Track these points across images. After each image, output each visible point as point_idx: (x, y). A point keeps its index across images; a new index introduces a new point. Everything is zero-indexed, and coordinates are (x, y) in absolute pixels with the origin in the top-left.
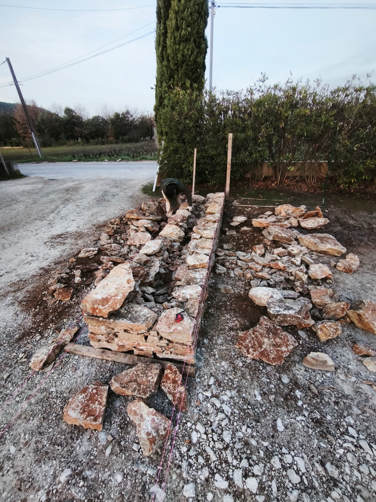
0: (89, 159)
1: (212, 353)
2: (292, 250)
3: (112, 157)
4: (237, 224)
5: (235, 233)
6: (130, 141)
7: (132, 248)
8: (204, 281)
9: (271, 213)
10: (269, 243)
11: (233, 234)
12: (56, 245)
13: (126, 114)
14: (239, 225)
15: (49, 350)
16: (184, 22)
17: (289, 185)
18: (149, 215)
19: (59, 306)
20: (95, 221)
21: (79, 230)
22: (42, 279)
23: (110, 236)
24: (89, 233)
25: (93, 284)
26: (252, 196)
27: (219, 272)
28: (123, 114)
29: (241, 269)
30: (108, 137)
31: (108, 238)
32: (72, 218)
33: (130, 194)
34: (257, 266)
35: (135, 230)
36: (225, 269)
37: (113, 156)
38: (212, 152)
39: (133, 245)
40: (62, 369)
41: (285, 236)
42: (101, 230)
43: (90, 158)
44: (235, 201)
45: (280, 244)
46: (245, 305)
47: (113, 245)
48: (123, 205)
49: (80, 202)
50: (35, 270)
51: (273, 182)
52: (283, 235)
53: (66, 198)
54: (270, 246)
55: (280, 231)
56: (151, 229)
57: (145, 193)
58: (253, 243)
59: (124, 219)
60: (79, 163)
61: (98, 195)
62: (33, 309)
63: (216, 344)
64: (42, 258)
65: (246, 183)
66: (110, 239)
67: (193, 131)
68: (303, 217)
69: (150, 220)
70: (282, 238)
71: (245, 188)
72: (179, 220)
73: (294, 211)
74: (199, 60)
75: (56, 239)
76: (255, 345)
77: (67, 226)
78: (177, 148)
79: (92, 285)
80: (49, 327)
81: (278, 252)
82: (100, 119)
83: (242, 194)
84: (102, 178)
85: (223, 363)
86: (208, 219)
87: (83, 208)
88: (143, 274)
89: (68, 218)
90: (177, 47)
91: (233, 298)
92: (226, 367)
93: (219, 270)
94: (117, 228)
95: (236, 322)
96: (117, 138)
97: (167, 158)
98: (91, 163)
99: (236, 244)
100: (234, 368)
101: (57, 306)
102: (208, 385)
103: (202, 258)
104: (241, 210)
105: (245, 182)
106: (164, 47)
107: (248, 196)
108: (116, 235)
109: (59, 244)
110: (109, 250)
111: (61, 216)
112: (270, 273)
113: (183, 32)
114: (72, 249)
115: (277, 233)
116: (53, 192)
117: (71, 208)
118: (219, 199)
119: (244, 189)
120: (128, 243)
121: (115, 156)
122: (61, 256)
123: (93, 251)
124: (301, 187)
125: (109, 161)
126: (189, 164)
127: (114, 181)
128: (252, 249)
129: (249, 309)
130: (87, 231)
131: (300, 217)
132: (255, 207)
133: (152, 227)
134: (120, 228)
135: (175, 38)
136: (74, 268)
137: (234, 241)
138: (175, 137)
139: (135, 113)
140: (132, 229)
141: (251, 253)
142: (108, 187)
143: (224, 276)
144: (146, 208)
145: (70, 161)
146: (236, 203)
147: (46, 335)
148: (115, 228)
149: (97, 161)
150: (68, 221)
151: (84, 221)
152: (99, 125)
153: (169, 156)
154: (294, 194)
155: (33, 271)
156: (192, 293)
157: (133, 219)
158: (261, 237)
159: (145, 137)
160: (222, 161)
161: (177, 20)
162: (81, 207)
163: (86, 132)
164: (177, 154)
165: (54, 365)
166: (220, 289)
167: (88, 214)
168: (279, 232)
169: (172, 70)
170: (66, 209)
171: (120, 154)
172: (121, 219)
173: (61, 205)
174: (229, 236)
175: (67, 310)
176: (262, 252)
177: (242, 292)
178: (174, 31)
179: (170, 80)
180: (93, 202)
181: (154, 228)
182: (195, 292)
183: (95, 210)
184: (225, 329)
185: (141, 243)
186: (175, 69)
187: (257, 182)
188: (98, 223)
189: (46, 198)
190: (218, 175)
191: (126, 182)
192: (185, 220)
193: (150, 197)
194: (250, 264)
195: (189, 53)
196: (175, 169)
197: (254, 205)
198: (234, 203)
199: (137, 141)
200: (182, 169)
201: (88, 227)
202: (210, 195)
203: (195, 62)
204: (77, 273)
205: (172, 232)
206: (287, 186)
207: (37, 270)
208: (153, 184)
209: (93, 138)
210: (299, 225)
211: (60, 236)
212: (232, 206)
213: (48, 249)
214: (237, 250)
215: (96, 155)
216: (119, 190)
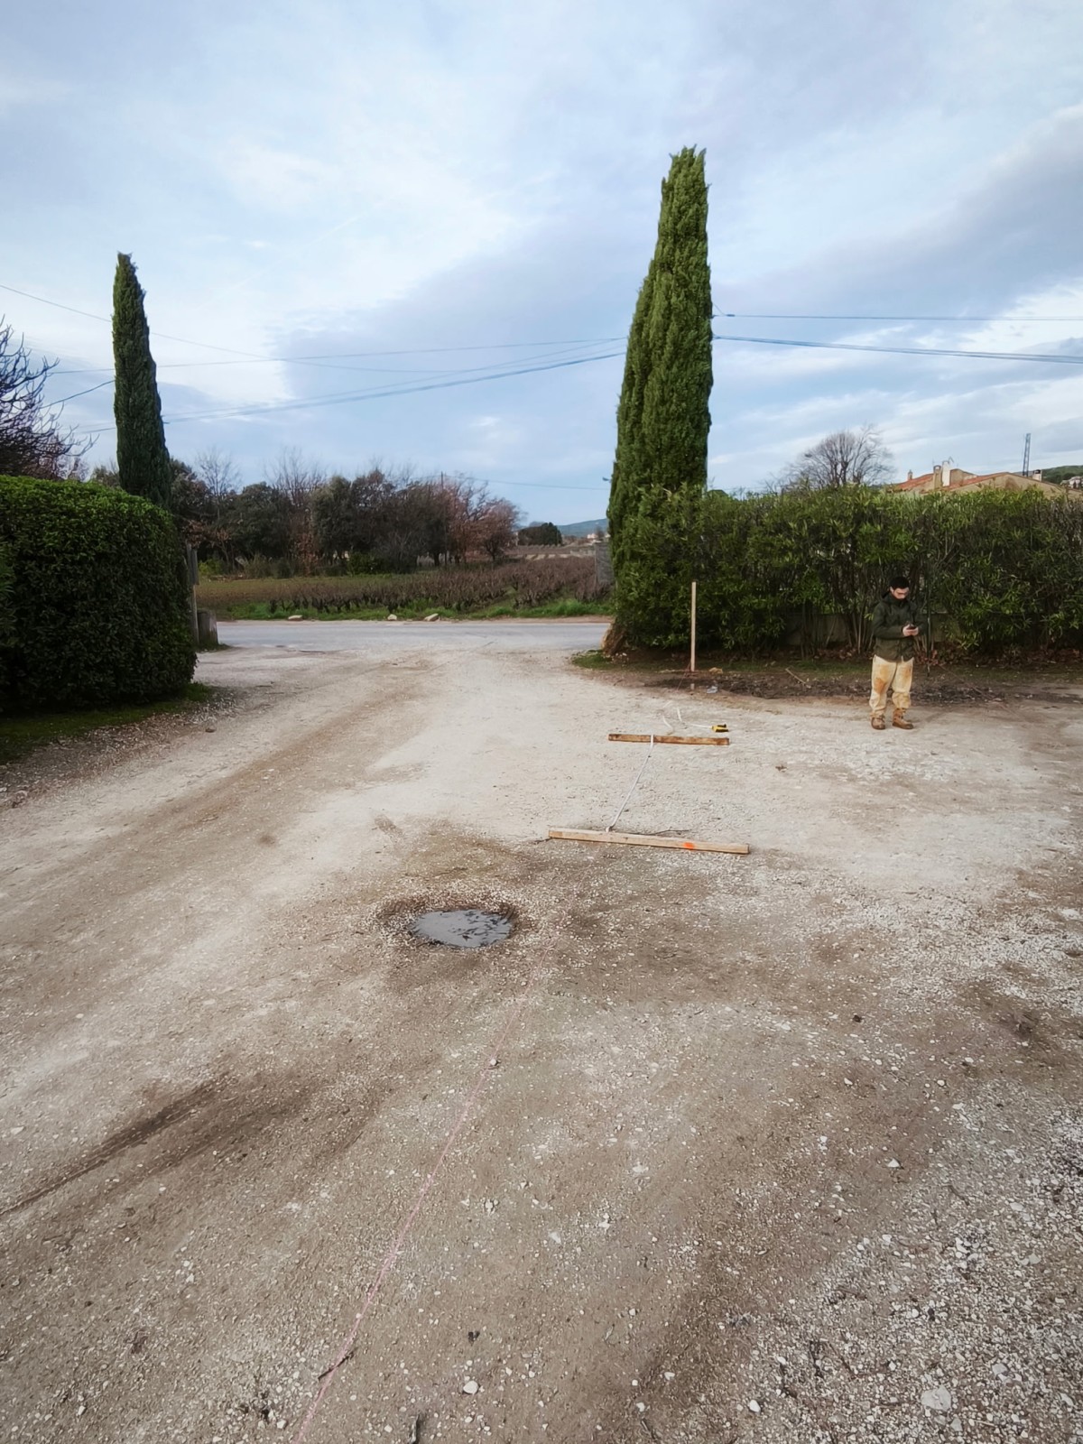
13: (371, 483)
16: (675, 395)
30: (299, 552)
74: (697, 444)
90: (662, 426)
98: (349, 623)
106: (637, 422)
113: (673, 407)
125: (402, 618)
135: (658, 414)
145: (278, 617)
149: (363, 619)
161: (663, 392)
163: (225, 534)
169: (648, 456)
178: (656, 405)
179: (645, 471)
186: (656, 457)
195: (683, 435)
203: (692, 447)
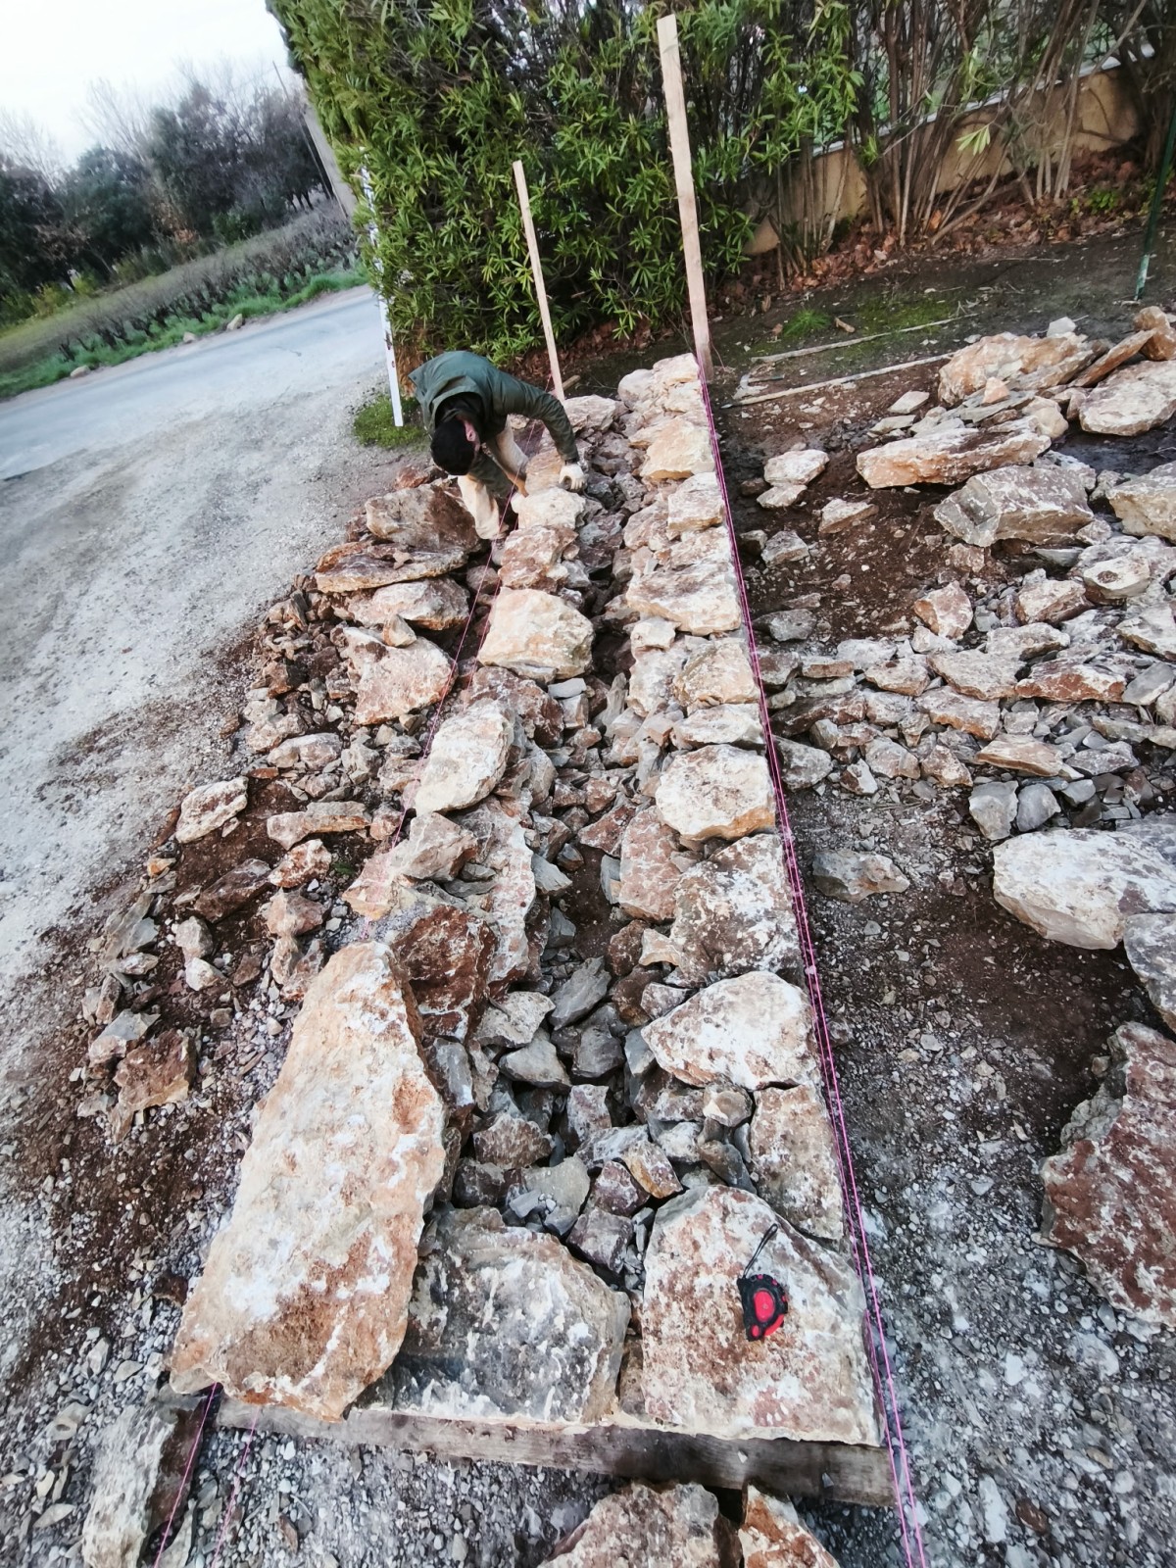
0: (129, 350)
1: (928, 1299)
2: (1108, 576)
3: (205, 315)
4: (792, 493)
5: (798, 544)
6: (252, 226)
7: (384, 734)
8: (788, 922)
9: (923, 396)
10: (977, 563)
11: (796, 553)
12: (80, 796)
13: (197, 105)
14: (802, 496)
15: (146, 1474)
17: (948, 241)
18: (407, 556)
19: (153, 1136)
20: (209, 632)
21: (156, 694)
22: (59, 996)
23: (280, 697)
24: (198, 698)
25: (266, 978)
26: (809, 336)
27: (803, 778)
28: (185, 111)
29: (900, 739)
30: (168, 233)
31: (273, 710)
32: (122, 641)
33: (314, 463)
34: (975, 709)
35: (371, 647)
36: (823, 756)
37: (208, 309)
38: (598, 157)
39: (383, 721)
40: (236, 1540)
41: (1052, 506)
42: (238, 671)
43: (128, 343)
44: (744, 380)
45: (1026, 549)
46: (994, 953)
47: (304, 742)
48: (299, 525)
49: (137, 555)
50: (24, 949)
51: (876, 242)
52: (1046, 506)
53: (81, 548)
54: (984, 573)
55: (1025, 492)
56: (438, 624)
57: (369, 442)
58: (899, 577)
59: (314, 598)
60: (94, 376)
61: (193, 501)
62: (49, 1180)
63: (929, 1234)
64: (39, 879)
65: (763, 280)
66: (285, 713)
67: (479, 66)
68: (1080, 382)
69: (421, 579)
70: (1037, 521)
71: (766, 304)
72: (545, 556)
73: (1032, 361)
75: (78, 762)
76: (1156, 1235)
77: (106, 683)
78: (434, 183)
79: (263, 985)
80: (133, 1276)
81: (1047, 603)
82: (109, 163)
83: (760, 342)
84: (197, 417)
85: (1014, 1368)
86: (679, 520)
87: (153, 582)
88: (467, 961)
89: (104, 643)
91: (914, 917)
92: (1033, 1390)
93: (797, 770)
94: (297, 651)
95: (985, 1069)
96: (204, 228)
97: (405, 251)
98: (137, 364)
99: (823, 600)
100: (1080, 1393)
101: (144, 1139)
102: (986, 1547)
103: (734, 782)
104: (782, 417)
105: (757, 278)
107: (788, 342)
108: (303, 687)
109: (93, 786)
110: (293, 775)
111: (80, 638)
112: (1044, 729)
114: (147, 801)
115: (1012, 507)
116: (32, 530)
117: (108, 593)
118: (681, 390)
119: (760, 311)
120: (361, 716)
121: (216, 307)
122: (114, 846)
123: (229, 799)
124: (1004, 229)
125: (201, 334)
126: (507, 254)
127: (241, 419)
128: (910, 613)
129: (1020, 975)
130: (187, 689)
131: (1067, 380)
132: (838, 389)
133: (440, 612)
134: (310, 649)
136: (170, 910)
137: (806, 589)
138: (405, 124)
139: (229, 88)
140: (357, 649)
141: (911, 633)
142: (222, 454)
143: (829, 795)
144: (386, 525)
145: (63, 375)
146: (748, 390)
147: (129, 1330)
148: (290, 655)
149: (158, 349)
150: (109, 657)
151: (168, 643)
152: (116, 189)
153: (412, 241)
154: (986, 275)
155: (19, 957)
156: (763, 1050)
157: (350, 594)
158: (929, 539)
159: (303, 193)
160: (650, 194)
162: (146, 576)
163: (81, 234)
164: (441, 219)
165: (197, 1523)
166: (837, 884)
167: (175, 600)
168: (1021, 499)
170: (90, 598)
171: (230, 294)
172: (304, 603)
173: (69, 585)
174: (779, 566)
175: (189, 1154)
176: (961, 618)
177: (947, 875)
180: (184, 542)
181: (450, 615)
182: (775, 1033)
183: (198, 577)
184: (940, 1123)
185: (412, 702)
187: (809, 260)
188: (223, 637)
189: (10, 566)
190: (648, 276)
191: (287, 414)
192: (569, 547)
193: (393, 455)
194: (931, 702)
196: (457, 301)
197: (830, 377)
198: (740, 393)
199: (277, 217)
200: (482, 289)
201: (187, 671)
202: (633, 382)
204: (188, 935)
205: (532, 629)
206: (944, 243)
207: (32, 946)
208: (388, 391)
209: (115, 254)
210: (1075, 422)
211: (89, 743)
212: (738, 407)
213: (54, 823)
214: (838, 638)
215: (148, 325)
216: (268, 458)
